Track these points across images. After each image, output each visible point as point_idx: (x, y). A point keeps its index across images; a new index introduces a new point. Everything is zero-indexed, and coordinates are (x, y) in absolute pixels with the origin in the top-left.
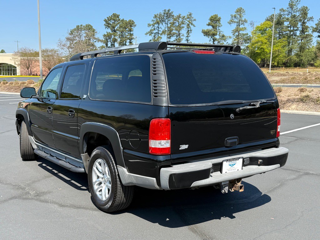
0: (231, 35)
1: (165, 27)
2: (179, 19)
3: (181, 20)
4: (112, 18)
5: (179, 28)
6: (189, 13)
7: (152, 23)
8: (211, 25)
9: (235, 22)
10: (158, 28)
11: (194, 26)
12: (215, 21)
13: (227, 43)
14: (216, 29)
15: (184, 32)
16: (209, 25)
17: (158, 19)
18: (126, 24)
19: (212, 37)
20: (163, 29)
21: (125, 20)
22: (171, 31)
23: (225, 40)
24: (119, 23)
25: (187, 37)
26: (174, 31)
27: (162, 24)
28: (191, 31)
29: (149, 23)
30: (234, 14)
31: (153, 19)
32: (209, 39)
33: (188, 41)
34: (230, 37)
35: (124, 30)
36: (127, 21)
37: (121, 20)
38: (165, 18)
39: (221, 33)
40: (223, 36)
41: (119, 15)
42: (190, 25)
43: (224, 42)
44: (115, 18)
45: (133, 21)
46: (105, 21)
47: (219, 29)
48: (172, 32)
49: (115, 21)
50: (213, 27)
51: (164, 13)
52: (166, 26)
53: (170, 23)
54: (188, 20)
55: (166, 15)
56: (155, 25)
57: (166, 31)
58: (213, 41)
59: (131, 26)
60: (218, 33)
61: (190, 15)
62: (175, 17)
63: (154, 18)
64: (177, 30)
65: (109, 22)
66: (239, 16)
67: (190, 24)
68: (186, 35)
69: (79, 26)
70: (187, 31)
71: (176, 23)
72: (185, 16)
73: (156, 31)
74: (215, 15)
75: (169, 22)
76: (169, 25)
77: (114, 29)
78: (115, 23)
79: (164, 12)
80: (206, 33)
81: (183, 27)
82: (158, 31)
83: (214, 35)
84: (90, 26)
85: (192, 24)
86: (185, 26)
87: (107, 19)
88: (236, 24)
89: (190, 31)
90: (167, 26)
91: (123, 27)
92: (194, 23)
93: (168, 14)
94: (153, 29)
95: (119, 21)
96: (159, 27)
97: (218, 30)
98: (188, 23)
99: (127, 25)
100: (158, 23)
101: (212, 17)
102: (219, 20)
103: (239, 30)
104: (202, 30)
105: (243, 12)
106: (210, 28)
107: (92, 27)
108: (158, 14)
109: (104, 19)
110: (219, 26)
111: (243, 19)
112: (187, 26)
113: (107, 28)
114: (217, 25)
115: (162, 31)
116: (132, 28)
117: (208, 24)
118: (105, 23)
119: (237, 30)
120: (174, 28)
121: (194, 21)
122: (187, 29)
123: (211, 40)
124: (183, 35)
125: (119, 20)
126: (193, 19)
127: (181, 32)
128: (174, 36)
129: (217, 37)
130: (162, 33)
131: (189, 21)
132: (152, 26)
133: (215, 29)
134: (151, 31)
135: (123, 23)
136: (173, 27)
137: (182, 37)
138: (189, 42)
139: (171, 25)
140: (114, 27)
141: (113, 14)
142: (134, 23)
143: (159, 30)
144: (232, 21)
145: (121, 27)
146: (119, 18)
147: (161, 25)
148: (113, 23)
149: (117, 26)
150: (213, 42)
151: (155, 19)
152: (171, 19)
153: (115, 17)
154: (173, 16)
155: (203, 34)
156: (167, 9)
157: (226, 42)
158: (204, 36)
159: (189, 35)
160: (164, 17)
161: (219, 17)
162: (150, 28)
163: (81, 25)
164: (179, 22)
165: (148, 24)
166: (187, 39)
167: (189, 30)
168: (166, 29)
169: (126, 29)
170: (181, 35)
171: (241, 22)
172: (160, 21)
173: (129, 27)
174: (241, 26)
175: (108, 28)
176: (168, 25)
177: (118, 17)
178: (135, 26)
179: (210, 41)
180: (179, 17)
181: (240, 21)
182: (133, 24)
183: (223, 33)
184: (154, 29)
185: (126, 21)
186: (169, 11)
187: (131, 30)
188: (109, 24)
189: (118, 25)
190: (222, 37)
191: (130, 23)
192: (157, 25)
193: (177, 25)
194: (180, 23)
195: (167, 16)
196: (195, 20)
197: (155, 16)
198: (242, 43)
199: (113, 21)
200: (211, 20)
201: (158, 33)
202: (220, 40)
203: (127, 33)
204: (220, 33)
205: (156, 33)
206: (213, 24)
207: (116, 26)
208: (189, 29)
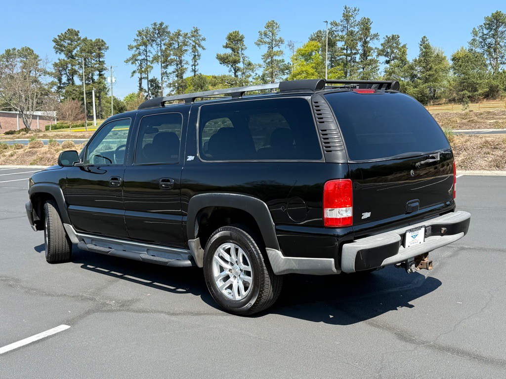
0: (261, 62)
1: (156, 50)
2: (178, 38)
3: (181, 39)
4: (67, 36)
5: (180, 51)
6: (194, 28)
7: (135, 44)
8: (230, 48)
9: (265, 43)
10: (145, 52)
11: (204, 49)
12: (235, 41)
13: (256, 74)
14: (238, 53)
15: (187, 57)
16: (226, 47)
17: (144, 38)
18: (92, 45)
19: (232, 66)
20: (154, 53)
21: (88, 39)
22: (167, 56)
23: (252, 70)
24: (80, 44)
25: (193, 65)
26: (172, 57)
27: (152, 45)
28: (199, 56)
29: (129, 44)
30: (263, 30)
31: (137, 38)
32: (229, 68)
33: (195, 71)
34: (260, 66)
35: (88, 56)
36: (93, 41)
37: (82, 39)
38: (156, 36)
39: (246, 59)
40: (250, 64)
41: (78, 32)
42: (197, 48)
43: (252, 74)
44: (72, 37)
45: (102, 41)
46: (55, 41)
47: (242, 54)
48: (169, 58)
49: (72, 41)
50: (233, 50)
51: (154, 29)
52: (159, 48)
53: (164, 45)
54: (193, 39)
55: (157, 32)
56: (141, 47)
57: (159, 56)
58: (234, 71)
59: (100, 49)
60: (242, 60)
61: (196, 31)
62: (171, 35)
63: (137, 36)
64: (176, 55)
65: (62, 42)
66: (271, 34)
67: (197, 46)
68: (191, 63)
69: (10, 51)
70: (193, 56)
71: (174, 44)
72: (187, 34)
73: (143, 57)
74: (235, 32)
75: (162, 42)
76: (163, 47)
77: (71, 54)
78: (72, 45)
79: (153, 27)
80: (223, 60)
81: (186, 50)
82: (146, 56)
83: (235, 62)
84: (29, 51)
85: (199, 46)
86: (190, 49)
87: (58, 38)
88: (267, 45)
89: (197, 56)
90: (161, 49)
91: (87, 50)
92: (203, 43)
93: (161, 30)
94: (137, 53)
95: (79, 42)
96: (148, 50)
97: (240, 55)
98: (194, 44)
99: (93, 48)
100: (145, 44)
101: (231, 35)
102: (241, 40)
103: (272, 54)
104: (217, 55)
105: (276, 28)
106: (229, 51)
107: (33, 51)
108: (144, 29)
109: (53, 39)
110: (242, 49)
111: (278, 38)
112: (192, 49)
113: (58, 53)
114: (239, 47)
115: (152, 56)
116: (101, 53)
117: (225, 45)
118: (54, 44)
119: (270, 55)
120: (172, 53)
121: (203, 41)
122: (192, 53)
123: (231, 70)
124: (187, 63)
125: (79, 39)
126: (201, 38)
127: (183, 58)
128: (172, 64)
129: (240, 65)
130: (153, 61)
131: (194, 41)
132: (135, 49)
133: (236, 54)
134: (134, 56)
135: (86, 45)
136: (170, 50)
137: (185, 66)
138: (197, 73)
139: (166, 47)
140: (71, 52)
141: (69, 30)
142: (105, 44)
143: (148, 55)
144: (261, 41)
145: (82, 50)
146: (79, 37)
147: (149, 48)
148: (69, 44)
149: (76, 50)
150: (235, 74)
151: (139, 38)
152: (166, 37)
153: (72, 34)
154: (168, 33)
155: (218, 62)
156: (158, 23)
157: (255, 72)
158: (221, 63)
159: (196, 63)
160: (154, 35)
161: (241, 34)
162: (133, 52)
163: (14, 49)
164: (178, 42)
165: (129, 46)
166: (194, 69)
167: (195, 56)
168: (159, 54)
169: (91, 53)
170: (183, 62)
171: (274, 42)
172: (148, 40)
173: (97, 51)
174: (276, 49)
175: (60, 53)
176: (161, 46)
177: (77, 35)
178: (107, 48)
179: (230, 72)
180: (178, 34)
181: (272, 41)
182: (102, 45)
183: (249, 59)
184: (139, 54)
185: (91, 40)
186: (161, 24)
187: (101, 54)
188: (61, 46)
189: (78, 48)
190: (248, 66)
191: (98, 44)
192: (144, 47)
193: (177, 46)
194: (180, 44)
195: (159, 33)
196: (204, 39)
197: (140, 33)
198: (276, 75)
199: (69, 42)
200: (230, 40)
201: (147, 60)
202: (245, 71)
203: (94, 60)
204: (244, 60)
205: (142, 60)
206: (232, 45)
207: (74, 49)
208: (196, 54)
